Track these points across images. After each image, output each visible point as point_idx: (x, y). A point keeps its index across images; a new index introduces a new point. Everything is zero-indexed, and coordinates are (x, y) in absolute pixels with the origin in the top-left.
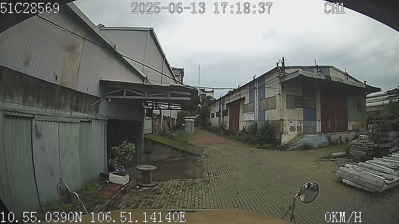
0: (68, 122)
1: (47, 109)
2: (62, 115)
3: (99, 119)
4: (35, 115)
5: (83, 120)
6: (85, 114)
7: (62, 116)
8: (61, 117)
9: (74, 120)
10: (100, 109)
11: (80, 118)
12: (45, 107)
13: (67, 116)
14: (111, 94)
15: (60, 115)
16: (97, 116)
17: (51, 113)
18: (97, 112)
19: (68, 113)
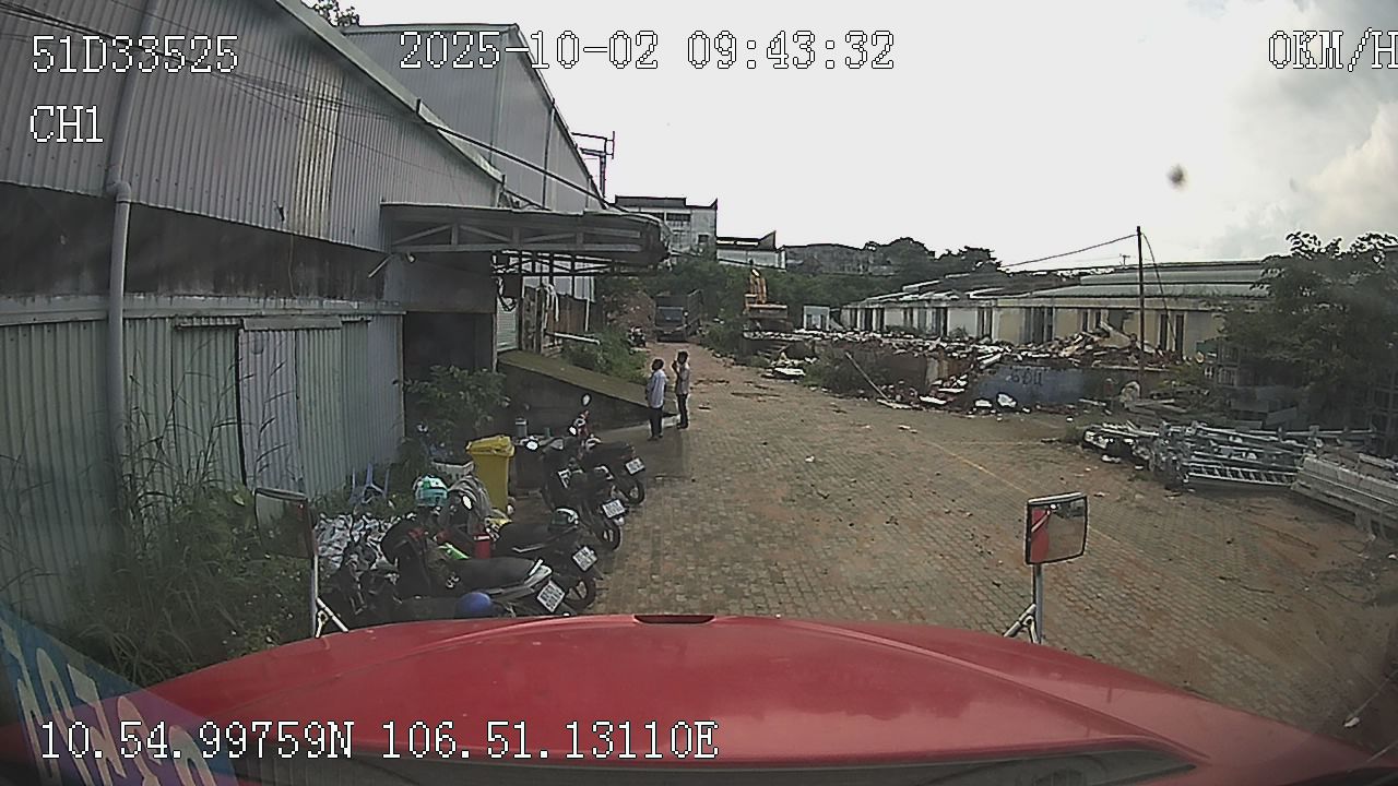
0: (318, 329)
1: (268, 300)
2: (301, 310)
3: (384, 312)
4: (245, 320)
5: (348, 319)
6: (352, 303)
7: (304, 313)
8: (300, 315)
9: (329, 323)
10: (385, 286)
11: (340, 315)
12: (263, 295)
13: (312, 313)
14: (414, 242)
15: (298, 312)
16: (378, 307)
17: (276, 309)
18: (379, 295)
19: (315, 304)
